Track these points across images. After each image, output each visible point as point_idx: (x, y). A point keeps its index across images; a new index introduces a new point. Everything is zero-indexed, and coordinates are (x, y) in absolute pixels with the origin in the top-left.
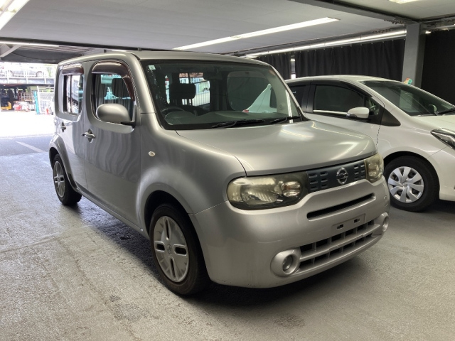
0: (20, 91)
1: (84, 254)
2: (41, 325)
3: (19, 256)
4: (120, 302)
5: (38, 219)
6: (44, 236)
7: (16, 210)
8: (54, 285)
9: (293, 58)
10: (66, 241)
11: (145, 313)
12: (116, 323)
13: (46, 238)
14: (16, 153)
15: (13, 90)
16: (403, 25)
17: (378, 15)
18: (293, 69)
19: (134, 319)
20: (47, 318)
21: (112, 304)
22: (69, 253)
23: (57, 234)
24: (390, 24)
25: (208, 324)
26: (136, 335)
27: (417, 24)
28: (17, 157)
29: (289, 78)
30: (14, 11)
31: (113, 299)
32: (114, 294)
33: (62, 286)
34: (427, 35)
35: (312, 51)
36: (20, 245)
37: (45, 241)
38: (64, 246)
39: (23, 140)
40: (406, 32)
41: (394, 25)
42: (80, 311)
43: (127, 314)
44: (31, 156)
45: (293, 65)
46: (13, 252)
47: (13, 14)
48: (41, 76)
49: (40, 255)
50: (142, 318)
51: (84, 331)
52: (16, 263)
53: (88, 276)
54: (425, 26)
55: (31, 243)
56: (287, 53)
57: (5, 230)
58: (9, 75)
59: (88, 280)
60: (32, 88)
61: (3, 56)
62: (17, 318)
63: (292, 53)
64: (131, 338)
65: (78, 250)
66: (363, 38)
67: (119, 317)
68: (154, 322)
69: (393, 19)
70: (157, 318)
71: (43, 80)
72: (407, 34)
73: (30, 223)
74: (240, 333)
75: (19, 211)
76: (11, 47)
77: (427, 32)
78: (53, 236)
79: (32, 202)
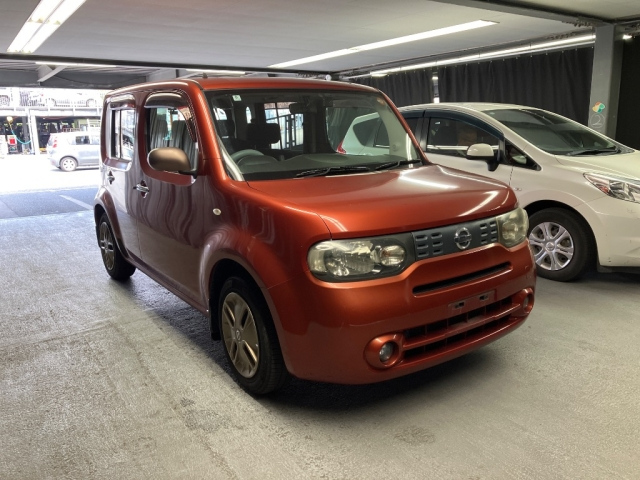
0: (64, 127)
1: (148, 345)
2: (93, 435)
3: (66, 346)
4: (193, 407)
5: (90, 299)
6: (97, 321)
7: (61, 287)
8: (111, 384)
9: (435, 75)
10: (125, 328)
11: (226, 422)
12: (188, 434)
13: (99, 324)
14: (62, 211)
15: (55, 124)
16: (591, 27)
17: (552, 15)
18: (436, 91)
19: (210, 429)
20: (102, 425)
21: (184, 410)
22: (128, 343)
23: (113, 319)
24: (571, 27)
25: (306, 437)
26: (214, 449)
27: (610, 27)
28: (61, 216)
29: (431, 101)
30: (58, 23)
31: (185, 403)
32: (186, 397)
33: (119, 386)
34: (624, 41)
35: (462, 66)
36: (66, 332)
37: (99, 327)
38: (122, 335)
39: (68, 193)
40: (594, 37)
41: (577, 28)
42: (143, 417)
43: (202, 422)
44: (80, 214)
45: (436, 84)
46: (58, 342)
47: (56, 27)
48: (92, 105)
49: (92, 346)
50: (222, 428)
51: (148, 442)
52: (63, 355)
53: (154, 373)
54: (622, 29)
55: (80, 329)
56: (427, 69)
57: (48, 313)
58: (50, 105)
59: (153, 378)
60: (80, 122)
61: (42, 80)
62: (63, 424)
63: (434, 69)
64: (208, 452)
65: (141, 339)
66: (533, 47)
67: (192, 426)
68: (237, 433)
69: (575, 19)
70: (241, 428)
71: (95, 110)
72: (597, 40)
73: (79, 304)
74: (349, 450)
75: (65, 287)
76: (53, 68)
77: (626, 37)
78: (108, 321)
79: (81, 276)
